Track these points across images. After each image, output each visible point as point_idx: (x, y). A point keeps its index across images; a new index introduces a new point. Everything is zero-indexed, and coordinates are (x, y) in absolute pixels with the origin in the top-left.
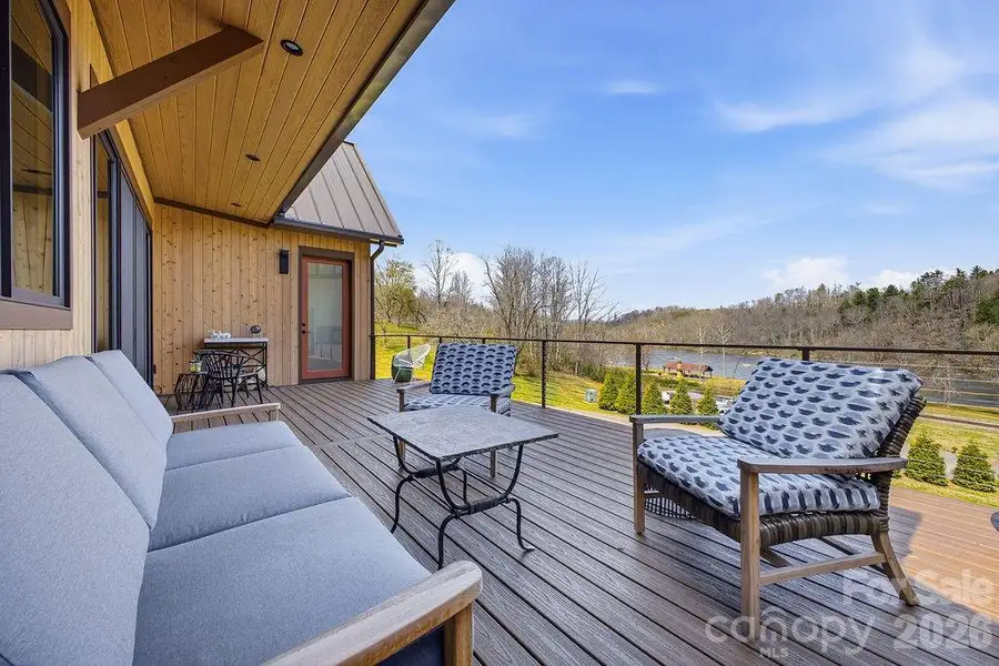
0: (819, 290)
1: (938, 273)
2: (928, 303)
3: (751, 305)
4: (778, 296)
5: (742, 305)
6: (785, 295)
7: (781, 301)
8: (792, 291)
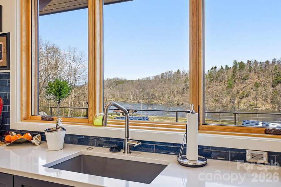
0: (177, 72)
1: (216, 67)
2: (213, 79)
3: (151, 78)
4: (162, 74)
5: (147, 78)
6: (165, 74)
7: (163, 77)
8: (167, 72)
